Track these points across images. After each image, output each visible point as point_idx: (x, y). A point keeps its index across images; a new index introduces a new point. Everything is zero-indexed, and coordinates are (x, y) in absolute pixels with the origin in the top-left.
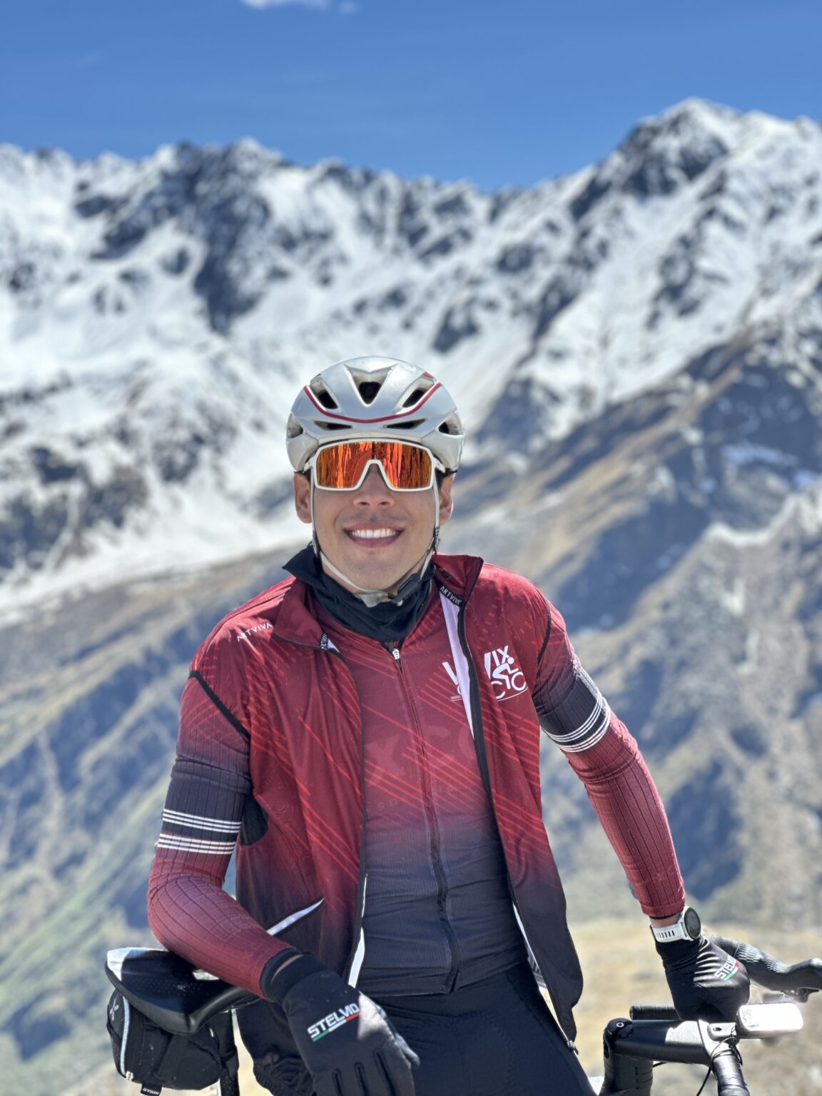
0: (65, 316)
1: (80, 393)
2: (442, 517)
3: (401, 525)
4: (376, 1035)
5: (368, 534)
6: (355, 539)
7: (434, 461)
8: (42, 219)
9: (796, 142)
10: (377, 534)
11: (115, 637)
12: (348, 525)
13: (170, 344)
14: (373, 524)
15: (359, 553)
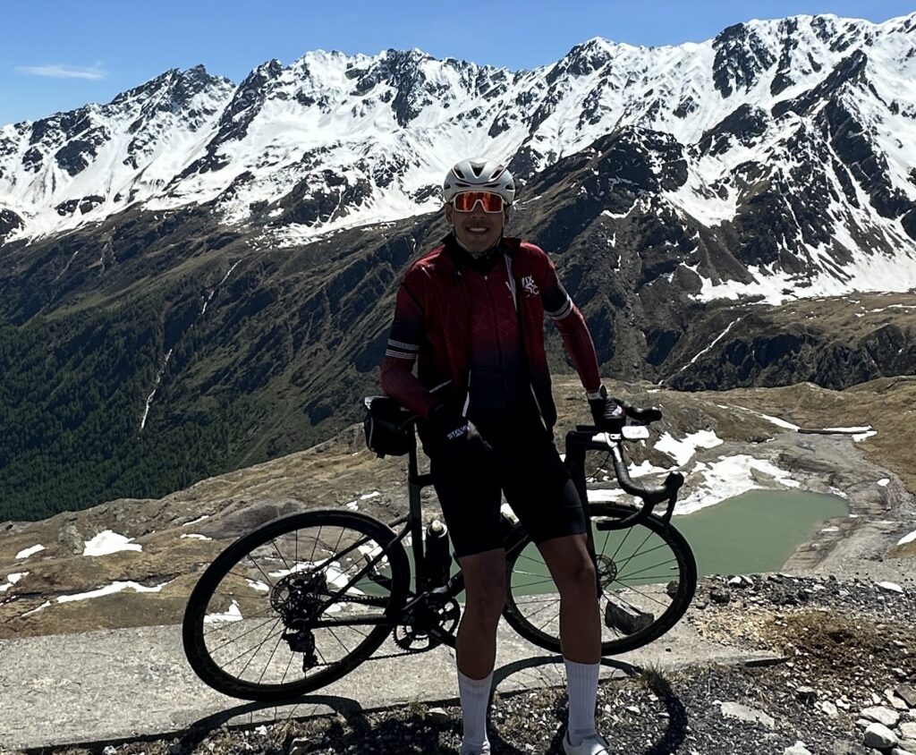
0: (340, 118)
1: (345, 148)
2: (505, 223)
3: (488, 226)
4: (475, 438)
5: (476, 230)
6: (471, 232)
7: (503, 201)
8: (333, 78)
9: (639, 55)
10: (480, 230)
11: (356, 250)
12: (468, 226)
13: (382, 130)
14: (478, 226)
15: (472, 237)
